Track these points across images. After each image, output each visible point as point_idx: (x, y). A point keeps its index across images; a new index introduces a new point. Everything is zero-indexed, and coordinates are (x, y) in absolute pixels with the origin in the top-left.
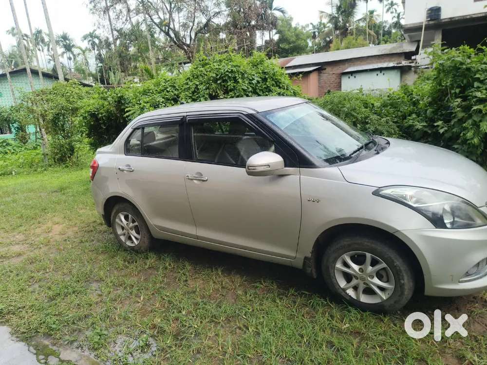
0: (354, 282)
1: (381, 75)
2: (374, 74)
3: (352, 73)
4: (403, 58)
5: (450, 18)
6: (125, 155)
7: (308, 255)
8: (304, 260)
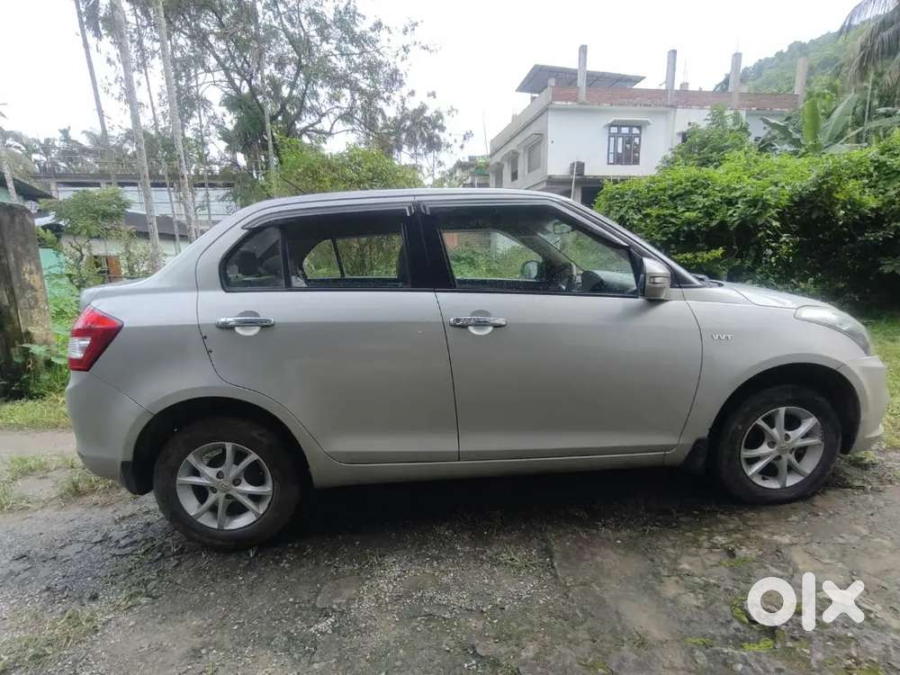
0: (783, 466)
5: (595, 176)
6: (224, 293)
7: (705, 434)
8: (694, 445)
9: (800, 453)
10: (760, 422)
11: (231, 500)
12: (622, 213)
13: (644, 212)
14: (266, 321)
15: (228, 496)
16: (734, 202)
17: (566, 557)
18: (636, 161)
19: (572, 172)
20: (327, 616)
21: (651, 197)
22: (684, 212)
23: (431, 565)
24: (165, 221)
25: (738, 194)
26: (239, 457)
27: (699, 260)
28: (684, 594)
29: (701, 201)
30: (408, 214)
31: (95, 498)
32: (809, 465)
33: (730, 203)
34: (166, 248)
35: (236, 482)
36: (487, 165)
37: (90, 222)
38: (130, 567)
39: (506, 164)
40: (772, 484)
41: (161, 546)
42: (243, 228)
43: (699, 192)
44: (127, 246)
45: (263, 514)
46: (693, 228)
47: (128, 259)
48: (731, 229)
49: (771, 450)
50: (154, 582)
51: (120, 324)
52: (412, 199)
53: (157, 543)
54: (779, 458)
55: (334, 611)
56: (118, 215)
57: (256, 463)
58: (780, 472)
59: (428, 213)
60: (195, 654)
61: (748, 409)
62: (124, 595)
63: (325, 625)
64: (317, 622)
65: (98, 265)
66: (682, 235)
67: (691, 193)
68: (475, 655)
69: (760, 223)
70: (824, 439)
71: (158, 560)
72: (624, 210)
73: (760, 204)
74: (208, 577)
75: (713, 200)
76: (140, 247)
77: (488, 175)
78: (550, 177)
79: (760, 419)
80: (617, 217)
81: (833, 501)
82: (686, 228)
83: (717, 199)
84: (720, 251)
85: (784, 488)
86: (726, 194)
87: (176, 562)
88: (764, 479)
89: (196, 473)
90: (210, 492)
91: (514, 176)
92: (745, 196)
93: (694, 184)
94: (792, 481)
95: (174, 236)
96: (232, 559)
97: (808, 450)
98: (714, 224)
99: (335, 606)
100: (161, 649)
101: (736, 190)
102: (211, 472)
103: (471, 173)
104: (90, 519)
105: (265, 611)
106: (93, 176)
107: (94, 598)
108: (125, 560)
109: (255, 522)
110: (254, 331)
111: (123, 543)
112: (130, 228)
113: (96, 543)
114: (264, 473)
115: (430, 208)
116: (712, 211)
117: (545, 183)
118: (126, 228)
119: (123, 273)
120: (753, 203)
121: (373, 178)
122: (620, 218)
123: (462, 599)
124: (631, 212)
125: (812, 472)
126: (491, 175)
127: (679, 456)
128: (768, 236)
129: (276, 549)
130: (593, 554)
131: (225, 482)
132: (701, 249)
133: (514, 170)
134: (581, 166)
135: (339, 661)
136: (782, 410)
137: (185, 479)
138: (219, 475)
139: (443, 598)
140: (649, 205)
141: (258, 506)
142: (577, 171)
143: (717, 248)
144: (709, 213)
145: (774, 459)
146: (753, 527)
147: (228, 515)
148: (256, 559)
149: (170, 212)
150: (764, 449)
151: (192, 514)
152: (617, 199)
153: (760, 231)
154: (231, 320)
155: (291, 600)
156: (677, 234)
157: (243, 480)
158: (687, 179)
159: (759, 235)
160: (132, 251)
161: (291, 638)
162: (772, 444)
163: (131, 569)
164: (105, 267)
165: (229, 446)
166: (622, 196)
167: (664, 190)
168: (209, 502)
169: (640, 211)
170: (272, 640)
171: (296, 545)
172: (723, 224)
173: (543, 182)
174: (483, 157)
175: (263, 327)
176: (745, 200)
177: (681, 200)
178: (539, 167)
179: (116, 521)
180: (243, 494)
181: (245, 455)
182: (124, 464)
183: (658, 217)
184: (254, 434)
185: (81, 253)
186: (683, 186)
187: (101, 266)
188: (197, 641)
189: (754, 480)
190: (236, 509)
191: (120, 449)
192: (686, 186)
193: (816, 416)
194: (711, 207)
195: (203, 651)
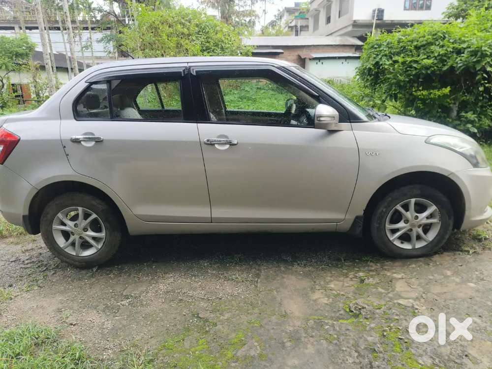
0: (414, 235)
1: (345, 63)
2: (339, 62)
3: (320, 59)
4: (354, 50)
5: (392, 21)
6: (75, 121)
7: (361, 213)
8: (355, 220)
9: (426, 228)
10: (399, 207)
11: (83, 240)
12: (377, 59)
13: (394, 59)
14: (99, 138)
15: (81, 238)
16: (462, 51)
17: (267, 278)
18: (428, 8)
19: (373, 17)
20: (128, 298)
21: (401, 47)
22: (424, 59)
23: (191, 279)
24: (60, 57)
25: (465, 45)
26: (86, 216)
27: (432, 96)
28: (322, 298)
29: (437, 50)
30: (183, 75)
31: (11, 240)
32: (431, 236)
33: (459, 52)
34: (62, 77)
35: (85, 230)
36: (308, 11)
37: (7, 60)
38: (29, 273)
39: (322, 10)
40: (407, 246)
41: (47, 265)
42: (86, 82)
43: (437, 43)
44: (34, 77)
45: (101, 249)
46: (429, 72)
47: (35, 87)
48: (458, 73)
49: (405, 225)
50: (41, 280)
51: (19, 138)
52: (186, 65)
53: (45, 263)
54: (411, 230)
55: (131, 296)
56: (27, 55)
57: (95, 219)
58: (412, 238)
59: (194, 74)
60: (59, 311)
61: (390, 199)
62: (25, 285)
63: (125, 302)
64: (122, 301)
65: (15, 91)
66: (421, 76)
67: (431, 44)
68: (198, 317)
69: (478, 69)
70: (441, 219)
71: (44, 271)
72: (380, 57)
73: (479, 54)
74: (70, 279)
75: (446, 50)
76: (43, 77)
77: (308, 19)
78: (355, 21)
79: (398, 205)
80: (374, 63)
81: (446, 259)
82: (424, 72)
83: (449, 49)
84: (449, 89)
85: (414, 249)
86: (456, 45)
87: (54, 272)
88: (402, 243)
89: (64, 224)
90: (71, 235)
91: (328, 20)
92: (470, 47)
93: (435, 37)
94: (419, 245)
95: (67, 68)
96: (84, 272)
97: (432, 227)
98: (445, 68)
99: (133, 295)
100: (42, 307)
101: (464, 42)
102: (71, 224)
103: (296, 17)
104: (9, 250)
105: (96, 295)
106: (9, 21)
107: (11, 286)
108: (28, 270)
109: (96, 253)
110: (92, 144)
111: (26, 262)
112: (36, 63)
113: (12, 262)
114: (101, 225)
115: (196, 71)
116: (445, 58)
117: (351, 27)
118: (33, 63)
119: (32, 97)
120: (474, 53)
121: (200, 31)
122: (375, 63)
123: (202, 293)
124: (384, 59)
125: (433, 240)
126: (310, 18)
127: (346, 226)
128: (484, 79)
129: (108, 269)
130: (283, 278)
131: (79, 229)
132: (434, 88)
133: (328, 16)
134: (381, 12)
135: (128, 316)
136: (413, 201)
137: (56, 227)
138: (76, 225)
139: (191, 293)
140: (398, 54)
141: (98, 245)
142: (377, 16)
143: (446, 87)
144: (442, 59)
145: (408, 231)
146: (386, 270)
147: (81, 248)
148: (97, 273)
149: (64, 50)
150: (401, 224)
151: (62, 246)
152: (376, 48)
153: (479, 74)
154: (80, 137)
155: (111, 291)
156: (417, 76)
157: (89, 229)
158: (430, 33)
159: (477, 78)
160: (37, 80)
161: (107, 307)
162: (407, 221)
163: (30, 274)
164: (20, 93)
165: (80, 209)
166: (380, 46)
167: (412, 41)
168: (71, 240)
169: (391, 58)
170: (97, 306)
171: (120, 267)
172: (452, 68)
173: (349, 26)
174: (305, 3)
175: (96, 142)
176: (469, 50)
177: (424, 49)
178: (347, 13)
179: (23, 251)
180: (89, 236)
181: (90, 215)
182: (24, 217)
183: (404, 63)
184: (94, 203)
185: (3, 83)
186: (425, 39)
187: (17, 91)
188: (60, 306)
189: (395, 243)
190: (85, 245)
191: (22, 209)
192: (428, 39)
193: (436, 206)
194: (445, 56)
195: (63, 310)
